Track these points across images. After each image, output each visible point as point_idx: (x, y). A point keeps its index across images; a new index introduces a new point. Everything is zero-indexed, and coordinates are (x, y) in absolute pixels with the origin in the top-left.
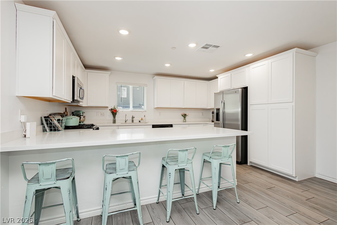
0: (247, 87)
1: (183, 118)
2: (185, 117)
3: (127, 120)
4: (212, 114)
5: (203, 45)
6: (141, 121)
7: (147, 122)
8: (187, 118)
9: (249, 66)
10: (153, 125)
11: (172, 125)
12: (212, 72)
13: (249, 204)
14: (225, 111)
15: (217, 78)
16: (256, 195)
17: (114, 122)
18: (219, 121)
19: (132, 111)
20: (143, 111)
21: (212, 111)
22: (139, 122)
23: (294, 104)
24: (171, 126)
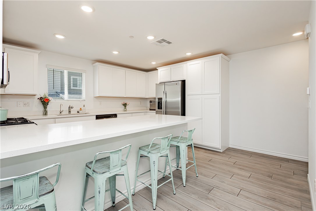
0: (185, 80)
1: (123, 107)
2: (125, 106)
3: (62, 111)
4: (149, 103)
5: (159, 39)
6: (80, 112)
7: (86, 112)
8: (127, 107)
9: (187, 63)
10: (96, 116)
11: (116, 114)
12: (154, 64)
13: (205, 176)
14: (166, 101)
15: (157, 70)
16: (205, 167)
17: (45, 113)
18: (162, 109)
19: (68, 100)
20: (82, 101)
21: (150, 101)
22: (78, 112)
23: (220, 95)
24: (115, 116)
